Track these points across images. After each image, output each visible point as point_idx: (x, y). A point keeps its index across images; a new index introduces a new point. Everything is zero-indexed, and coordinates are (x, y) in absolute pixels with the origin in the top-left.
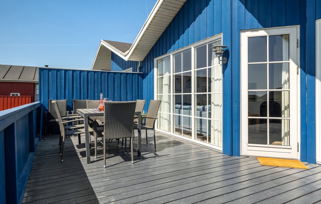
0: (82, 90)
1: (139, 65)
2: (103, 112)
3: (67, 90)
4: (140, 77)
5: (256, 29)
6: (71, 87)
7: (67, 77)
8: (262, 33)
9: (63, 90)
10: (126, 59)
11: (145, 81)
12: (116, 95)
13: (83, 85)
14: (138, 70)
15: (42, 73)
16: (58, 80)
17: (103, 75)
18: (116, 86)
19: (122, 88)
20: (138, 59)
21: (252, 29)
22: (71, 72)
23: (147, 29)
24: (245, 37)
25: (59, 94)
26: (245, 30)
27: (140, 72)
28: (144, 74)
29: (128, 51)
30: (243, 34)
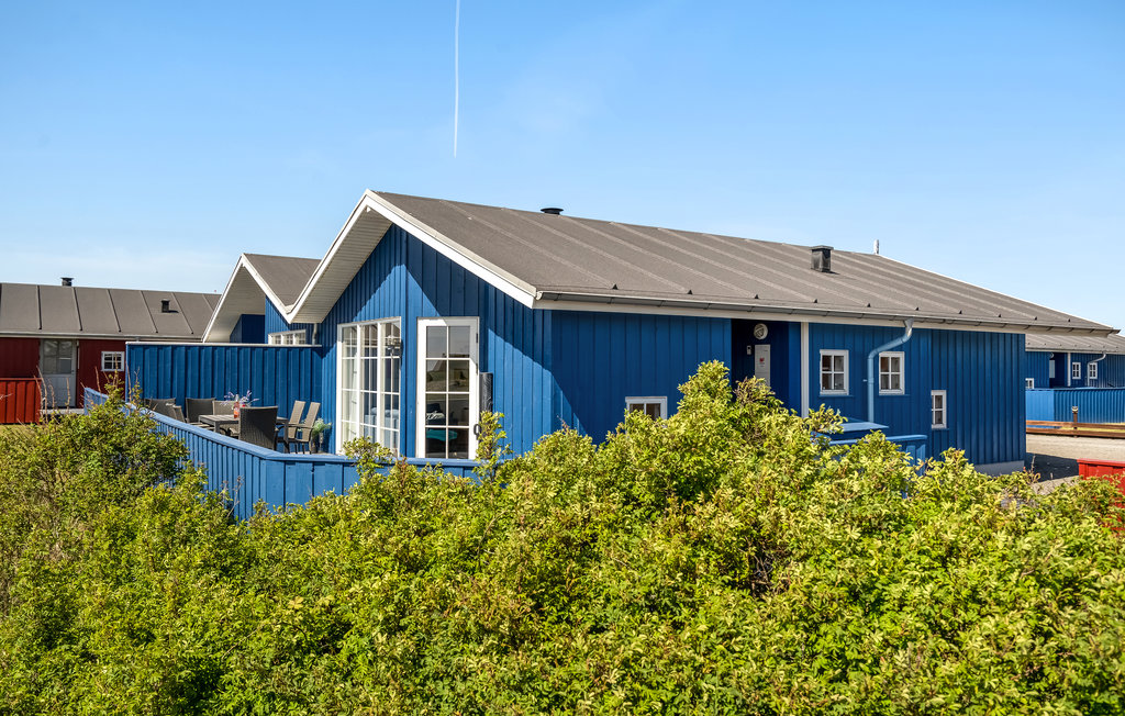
0: (202, 380)
1: (315, 331)
2: (238, 419)
3: (176, 381)
4: (315, 353)
5: (435, 318)
6: (183, 375)
7: (176, 357)
8: (440, 322)
9: (169, 382)
10: (289, 319)
11: (325, 361)
12: (266, 388)
13: (205, 373)
14: (314, 340)
15: (134, 352)
16: (161, 365)
17: (242, 351)
18: (267, 371)
19: (279, 376)
20: (315, 319)
21: (431, 317)
22: (183, 350)
23: (318, 282)
24: (423, 325)
25: (162, 388)
26: (423, 317)
27: (317, 343)
28: (324, 349)
29: (291, 307)
30: (420, 322)
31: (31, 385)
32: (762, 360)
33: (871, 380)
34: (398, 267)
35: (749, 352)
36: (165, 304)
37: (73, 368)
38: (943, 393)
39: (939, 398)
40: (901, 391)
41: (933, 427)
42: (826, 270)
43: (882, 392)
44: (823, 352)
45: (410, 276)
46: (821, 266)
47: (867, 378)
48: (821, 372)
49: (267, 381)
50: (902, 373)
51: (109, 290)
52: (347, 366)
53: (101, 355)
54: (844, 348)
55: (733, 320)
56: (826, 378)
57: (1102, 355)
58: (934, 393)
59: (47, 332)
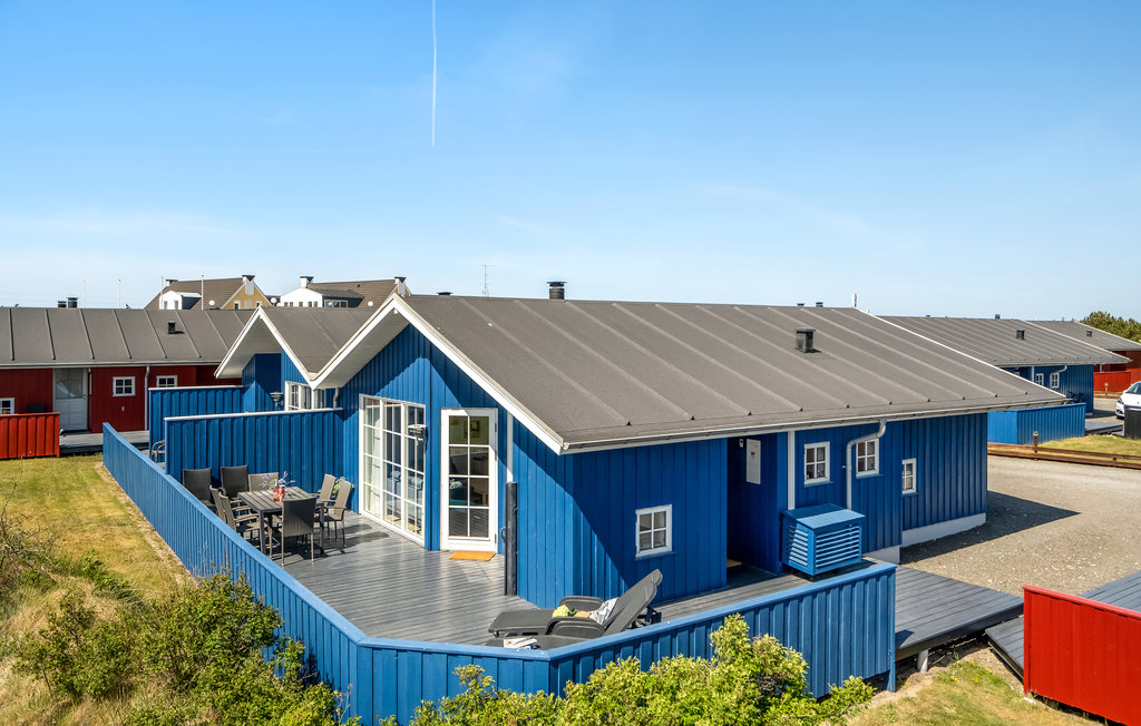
0: (235, 449)
1: (337, 395)
3: (211, 451)
4: (337, 417)
5: (457, 408)
6: (217, 446)
7: (210, 430)
8: (462, 413)
9: (205, 453)
10: (313, 385)
11: (346, 426)
13: (238, 442)
14: (335, 403)
20: (337, 385)
21: (453, 407)
22: (217, 422)
24: (446, 414)
25: (198, 458)
26: (446, 407)
27: (338, 406)
28: (348, 413)
29: (315, 375)
30: (443, 412)
31: (50, 420)
32: (753, 454)
33: (849, 468)
34: (421, 359)
35: (741, 445)
36: (172, 326)
37: (85, 392)
38: (913, 461)
39: (910, 466)
40: (876, 471)
41: (904, 492)
42: (810, 350)
43: (859, 475)
44: (807, 447)
45: (434, 369)
46: (804, 348)
47: (845, 464)
48: (806, 464)
49: (293, 444)
50: (877, 455)
51: (115, 310)
52: (370, 432)
53: (112, 381)
54: (826, 440)
55: (728, 439)
56: (810, 469)
57: (1063, 367)
58: (905, 462)
59: (61, 363)
